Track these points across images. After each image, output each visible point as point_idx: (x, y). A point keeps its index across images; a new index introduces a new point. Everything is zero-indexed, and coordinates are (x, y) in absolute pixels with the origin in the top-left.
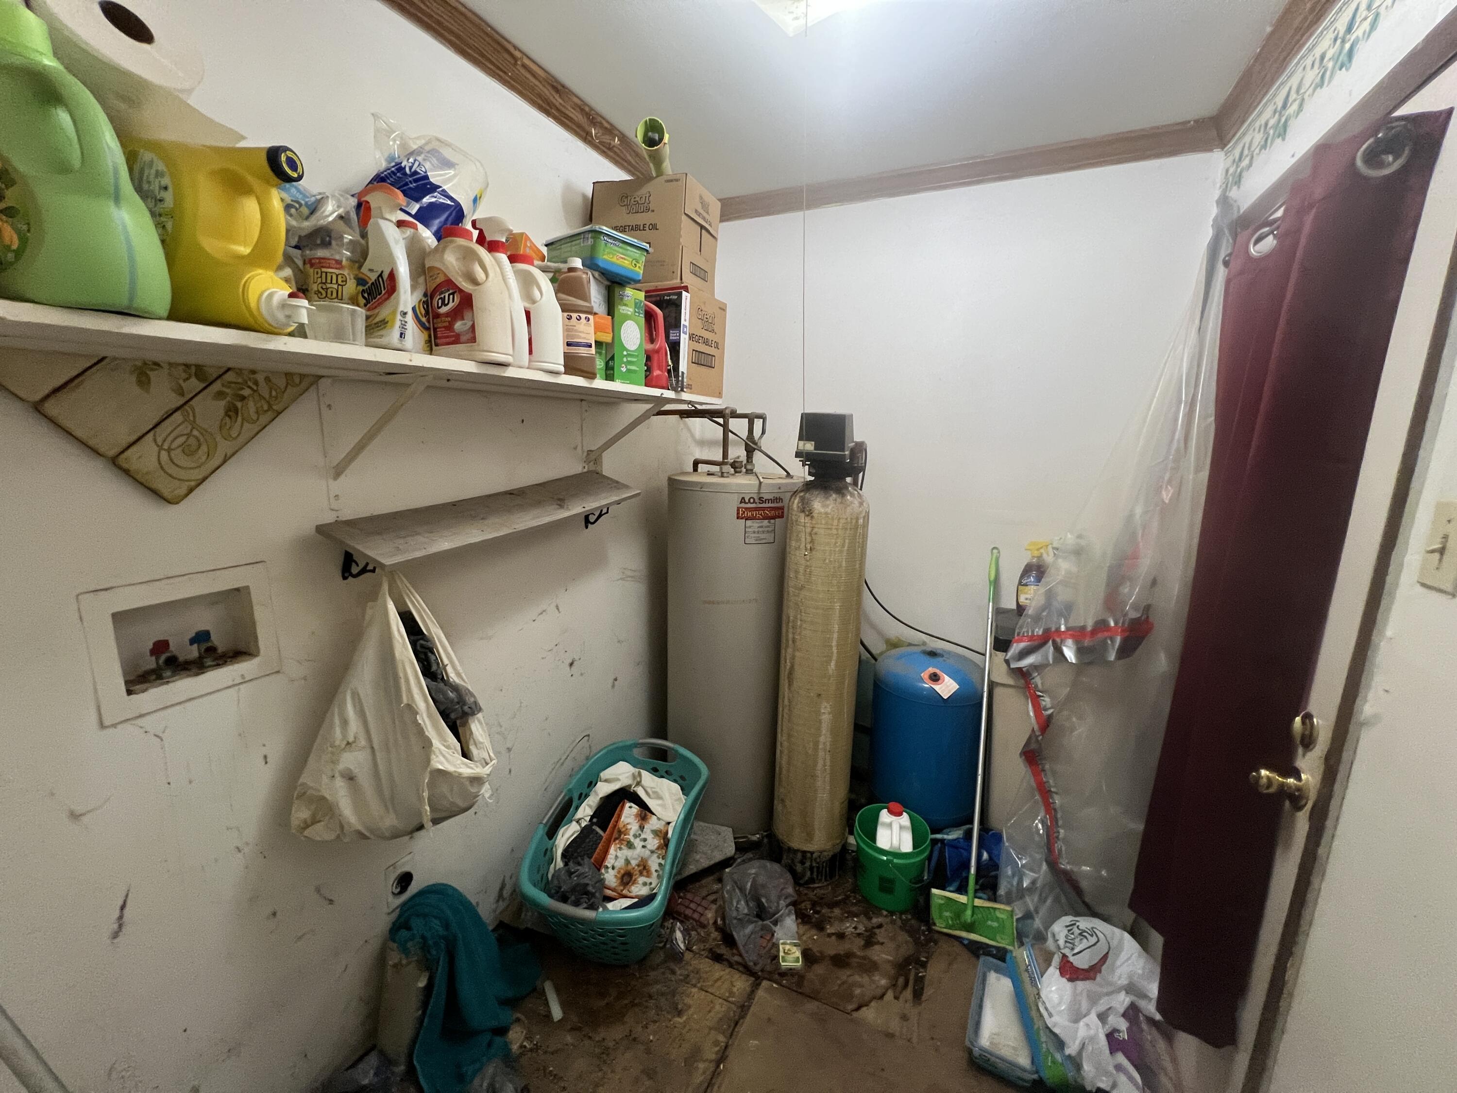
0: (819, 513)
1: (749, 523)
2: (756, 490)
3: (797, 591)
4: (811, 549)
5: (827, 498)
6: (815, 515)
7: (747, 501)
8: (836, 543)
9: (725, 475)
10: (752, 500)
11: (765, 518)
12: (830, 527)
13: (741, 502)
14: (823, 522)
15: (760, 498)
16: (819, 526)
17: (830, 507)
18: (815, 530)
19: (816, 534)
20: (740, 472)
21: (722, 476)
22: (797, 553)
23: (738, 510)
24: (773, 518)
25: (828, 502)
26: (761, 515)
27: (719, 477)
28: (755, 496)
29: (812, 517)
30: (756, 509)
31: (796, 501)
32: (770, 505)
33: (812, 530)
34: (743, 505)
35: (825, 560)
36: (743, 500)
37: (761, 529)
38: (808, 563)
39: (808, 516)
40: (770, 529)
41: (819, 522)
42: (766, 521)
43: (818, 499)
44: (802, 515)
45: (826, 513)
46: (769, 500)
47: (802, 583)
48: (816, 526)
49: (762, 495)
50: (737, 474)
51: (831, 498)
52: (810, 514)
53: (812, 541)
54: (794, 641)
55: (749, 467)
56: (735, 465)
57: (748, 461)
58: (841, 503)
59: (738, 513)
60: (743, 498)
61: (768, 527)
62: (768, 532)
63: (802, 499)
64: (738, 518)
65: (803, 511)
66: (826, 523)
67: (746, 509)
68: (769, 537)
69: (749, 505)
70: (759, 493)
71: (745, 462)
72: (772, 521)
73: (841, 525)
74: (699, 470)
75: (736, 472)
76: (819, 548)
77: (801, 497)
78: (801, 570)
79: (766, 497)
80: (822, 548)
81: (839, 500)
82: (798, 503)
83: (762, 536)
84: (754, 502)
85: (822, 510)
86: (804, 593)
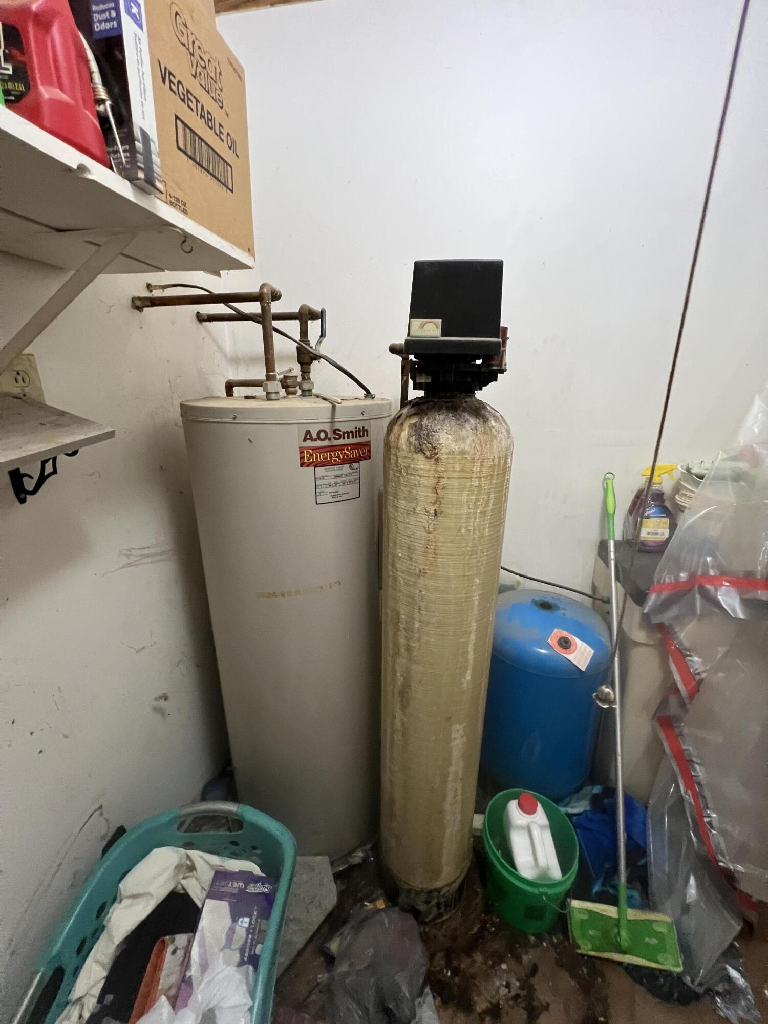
0: (448, 454)
1: (321, 471)
2: (326, 417)
3: (413, 579)
4: (435, 512)
5: (461, 426)
6: (443, 456)
7: (315, 436)
8: (477, 500)
9: (274, 396)
10: (322, 435)
11: (344, 462)
12: (467, 475)
13: (305, 440)
14: (458, 467)
15: (335, 431)
16: (452, 474)
17: (468, 442)
18: (444, 482)
19: (444, 488)
20: (295, 393)
21: (269, 399)
22: (412, 519)
23: (302, 452)
24: (357, 460)
25: (464, 433)
26: (338, 457)
27: (264, 400)
28: (327, 428)
29: (437, 460)
30: (332, 448)
31: (404, 434)
32: (351, 441)
33: (437, 483)
34: (309, 443)
35: (460, 529)
36: (308, 436)
37: (339, 480)
38: (431, 536)
39: (431, 458)
40: (351, 478)
41: (450, 467)
42: (347, 466)
43: (447, 427)
44: (420, 457)
45: (463, 452)
46: (348, 433)
47: (421, 567)
48: (445, 475)
49: (337, 426)
50: (291, 396)
51: (468, 426)
52: (434, 456)
53: (438, 501)
54: (409, 649)
55: (306, 386)
56: (287, 384)
57: (303, 378)
58: (485, 433)
59: (302, 458)
60: (308, 432)
61: (350, 474)
62: (350, 482)
63: (417, 429)
64: (302, 465)
65: (421, 451)
66: (462, 470)
67: (314, 449)
68: (352, 490)
69: (319, 444)
70: (332, 422)
71: (299, 379)
72: (355, 465)
73: (485, 470)
74: (235, 394)
75: (288, 393)
76: (449, 511)
77: (410, 426)
78: (419, 547)
79: (344, 428)
80: (455, 511)
81: (481, 428)
82: (410, 436)
83: (341, 489)
84: (326, 437)
85: (455, 447)
86: (422, 581)
